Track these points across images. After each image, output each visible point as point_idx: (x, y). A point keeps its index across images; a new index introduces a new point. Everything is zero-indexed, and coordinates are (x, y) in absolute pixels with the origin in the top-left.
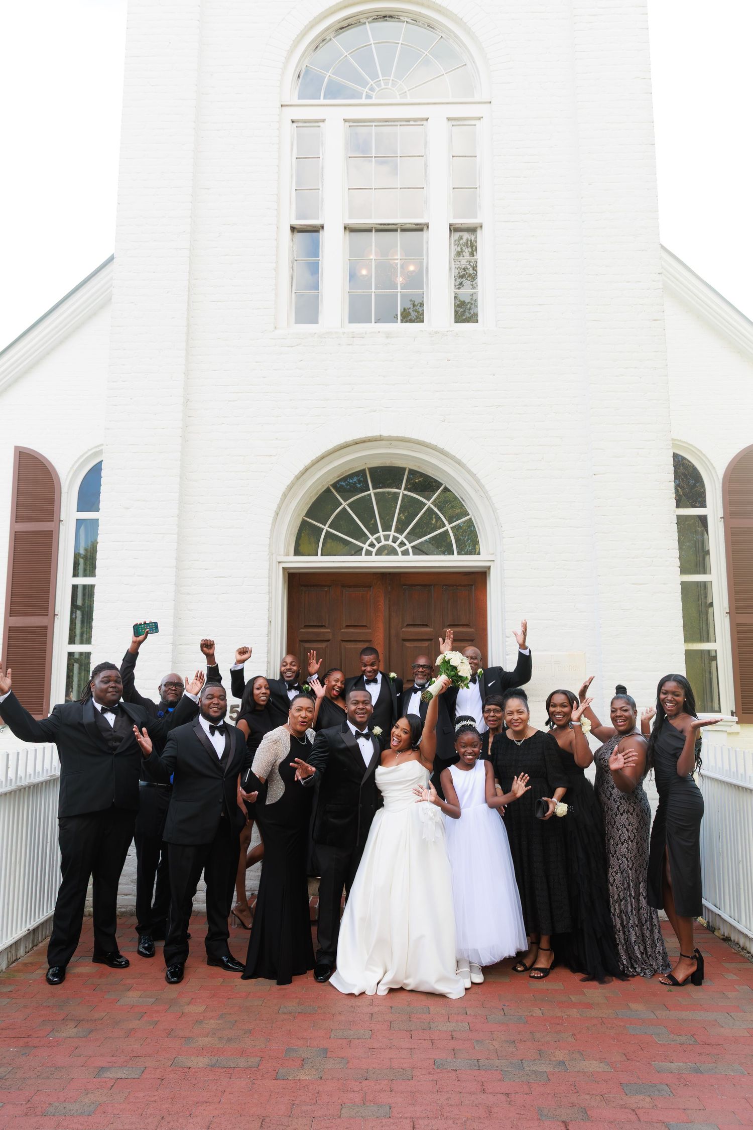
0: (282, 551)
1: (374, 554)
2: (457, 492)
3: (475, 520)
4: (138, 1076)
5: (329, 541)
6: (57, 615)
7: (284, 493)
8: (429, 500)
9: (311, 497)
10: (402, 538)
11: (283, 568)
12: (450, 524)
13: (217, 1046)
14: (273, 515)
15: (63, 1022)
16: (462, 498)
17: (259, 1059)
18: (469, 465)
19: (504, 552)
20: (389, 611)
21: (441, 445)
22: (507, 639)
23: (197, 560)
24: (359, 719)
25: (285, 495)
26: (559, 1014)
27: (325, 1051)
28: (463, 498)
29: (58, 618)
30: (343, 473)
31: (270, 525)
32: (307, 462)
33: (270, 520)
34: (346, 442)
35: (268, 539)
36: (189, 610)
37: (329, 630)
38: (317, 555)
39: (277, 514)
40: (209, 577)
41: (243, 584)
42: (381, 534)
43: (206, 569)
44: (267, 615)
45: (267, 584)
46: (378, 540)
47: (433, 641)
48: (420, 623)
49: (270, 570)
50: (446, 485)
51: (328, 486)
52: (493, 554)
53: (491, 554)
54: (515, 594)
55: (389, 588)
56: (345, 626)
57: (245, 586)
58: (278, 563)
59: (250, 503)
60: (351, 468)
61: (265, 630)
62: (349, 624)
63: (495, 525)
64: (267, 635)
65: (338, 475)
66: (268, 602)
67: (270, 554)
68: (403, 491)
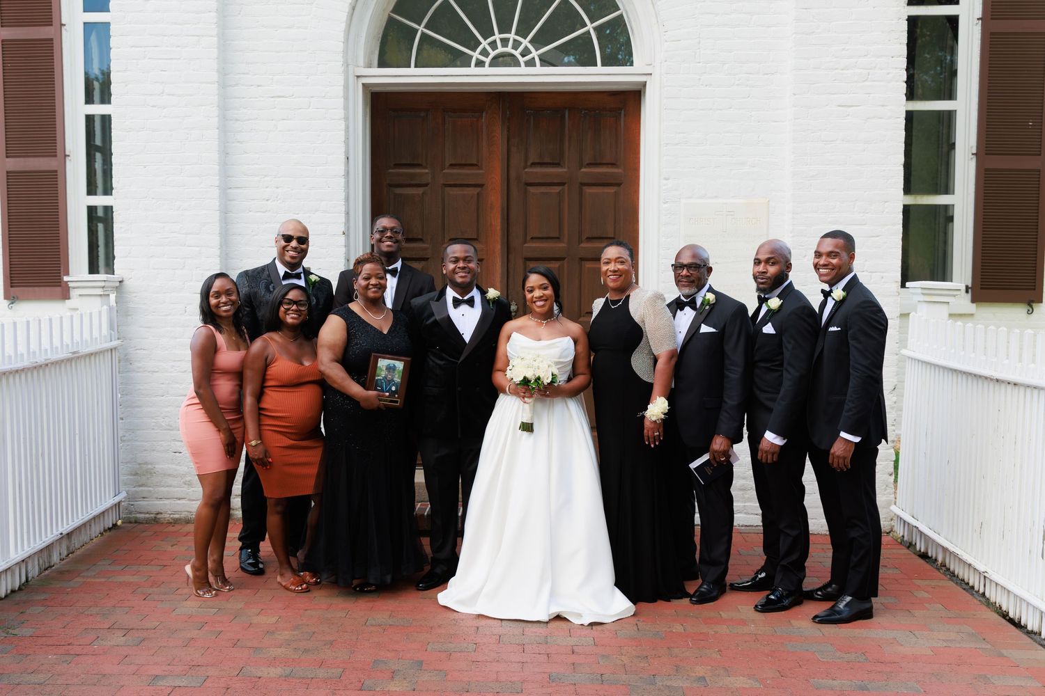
0: (361, 62)
1: (487, 64)
3: (628, 17)
4: (199, 685)
5: (426, 47)
6: (69, 156)
10: (525, 42)
11: (363, 84)
12: (592, 23)
13: (293, 657)
15: (109, 630)
17: (341, 670)
19: (666, 61)
20: (508, 145)
22: (665, 182)
23: (247, 74)
24: (459, 280)
26: (705, 630)
27: (421, 663)
29: (70, 160)
31: (345, 24)
33: (343, 16)
35: (342, 44)
36: (239, 142)
37: (427, 171)
38: (409, 67)
39: (354, 9)
40: (263, 97)
41: (309, 106)
42: (497, 37)
43: (259, 86)
44: (343, 150)
45: (342, 106)
46: (493, 45)
47: (566, 185)
48: (549, 161)
49: (346, 87)
52: (649, 65)
53: (647, 65)
54: (679, 120)
55: (508, 113)
56: (448, 165)
57: (313, 109)
58: (356, 77)
61: (341, 169)
62: (454, 162)
63: (655, 24)
64: (343, 176)
66: (344, 131)
67: (344, 65)
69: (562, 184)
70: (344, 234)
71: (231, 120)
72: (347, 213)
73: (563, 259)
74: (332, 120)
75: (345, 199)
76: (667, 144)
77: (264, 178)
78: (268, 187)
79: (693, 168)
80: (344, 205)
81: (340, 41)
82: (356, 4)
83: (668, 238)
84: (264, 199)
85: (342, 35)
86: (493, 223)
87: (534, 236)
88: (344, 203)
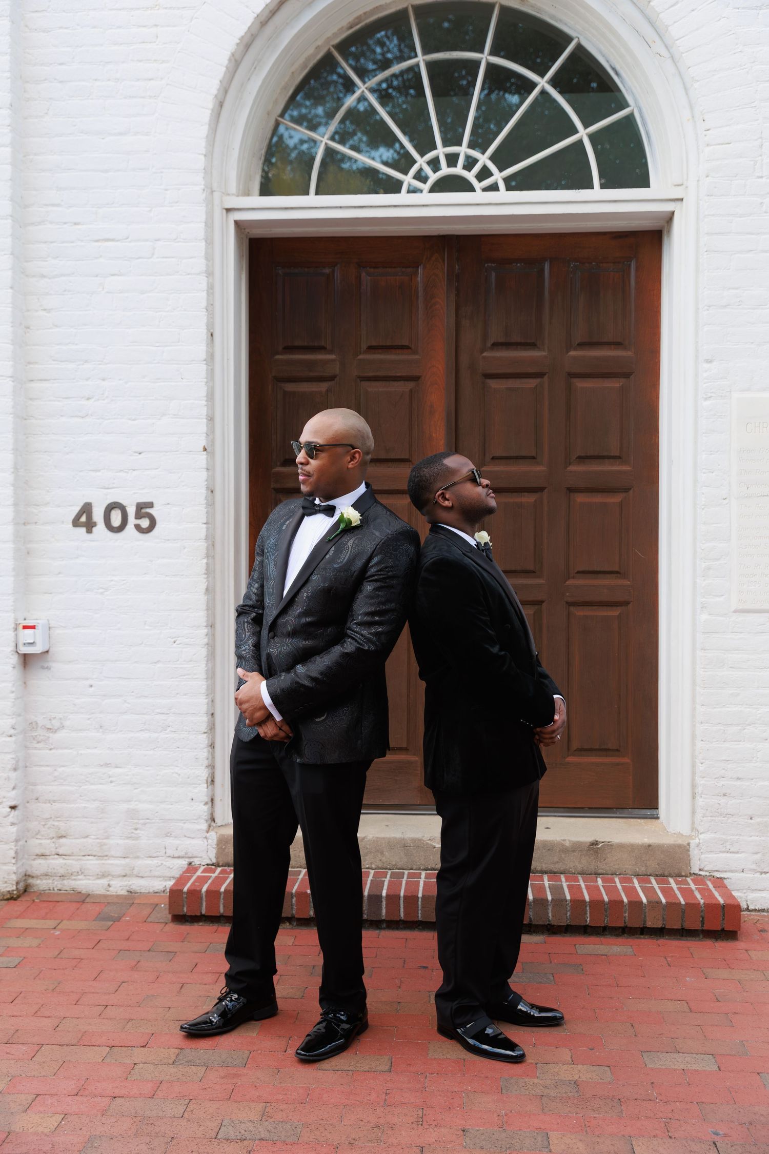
0: (233, 187)
1: (426, 191)
2: (604, 57)
3: (642, 117)
5: (331, 166)
7: (233, 55)
8: (542, 74)
9: (293, 73)
10: (483, 159)
11: (236, 222)
12: (586, 126)
14: (209, 103)
16: (614, 69)
19: (707, 176)
20: (457, 315)
22: (706, 366)
23: (58, 205)
25: (236, 62)
28: (618, 68)
30: (359, 19)
31: (207, 127)
33: (206, 115)
35: (202, 157)
36: (45, 310)
37: (333, 357)
38: (307, 193)
39: (221, 105)
40: (82, 241)
41: (153, 254)
42: (441, 151)
43: (75, 224)
44: (204, 320)
45: (203, 253)
46: (435, 164)
47: (546, 377)
48: (519, 340)
49: (209, 224)
50: (579, 38)
51: (329, 49)
52: (678, 185)
53: (675, 185)
54: (729, 269)
55: (457, 267)
56: (365, 348)
57: (158, 258)
58: (224, 211)
59: (162, 79)
60: (377, 7)
61: (201, 350)
62: (374, 344)
63: (688, 120)
64: (205, 360)
65: (349, 23)
66: (205, 292)
67: (207, 191)
68: (488, 55)
69: (540, 375)
70: (205, 449)
71: (34, 276)
72: (211, 419)
73: (540, 490)
74: (189, 274)
75: (207, 396)
76: (709, 306)
77: (83, 364)
78: (90, 378)
79: (752, 343)
80: (206, 405)
81: (199, 154)
82: (225, 97)
83: (711, 454)
84: (82, 398)
85: (203, 143)
86: (434, 435)
87: (498, 454)
88: (205, 403)
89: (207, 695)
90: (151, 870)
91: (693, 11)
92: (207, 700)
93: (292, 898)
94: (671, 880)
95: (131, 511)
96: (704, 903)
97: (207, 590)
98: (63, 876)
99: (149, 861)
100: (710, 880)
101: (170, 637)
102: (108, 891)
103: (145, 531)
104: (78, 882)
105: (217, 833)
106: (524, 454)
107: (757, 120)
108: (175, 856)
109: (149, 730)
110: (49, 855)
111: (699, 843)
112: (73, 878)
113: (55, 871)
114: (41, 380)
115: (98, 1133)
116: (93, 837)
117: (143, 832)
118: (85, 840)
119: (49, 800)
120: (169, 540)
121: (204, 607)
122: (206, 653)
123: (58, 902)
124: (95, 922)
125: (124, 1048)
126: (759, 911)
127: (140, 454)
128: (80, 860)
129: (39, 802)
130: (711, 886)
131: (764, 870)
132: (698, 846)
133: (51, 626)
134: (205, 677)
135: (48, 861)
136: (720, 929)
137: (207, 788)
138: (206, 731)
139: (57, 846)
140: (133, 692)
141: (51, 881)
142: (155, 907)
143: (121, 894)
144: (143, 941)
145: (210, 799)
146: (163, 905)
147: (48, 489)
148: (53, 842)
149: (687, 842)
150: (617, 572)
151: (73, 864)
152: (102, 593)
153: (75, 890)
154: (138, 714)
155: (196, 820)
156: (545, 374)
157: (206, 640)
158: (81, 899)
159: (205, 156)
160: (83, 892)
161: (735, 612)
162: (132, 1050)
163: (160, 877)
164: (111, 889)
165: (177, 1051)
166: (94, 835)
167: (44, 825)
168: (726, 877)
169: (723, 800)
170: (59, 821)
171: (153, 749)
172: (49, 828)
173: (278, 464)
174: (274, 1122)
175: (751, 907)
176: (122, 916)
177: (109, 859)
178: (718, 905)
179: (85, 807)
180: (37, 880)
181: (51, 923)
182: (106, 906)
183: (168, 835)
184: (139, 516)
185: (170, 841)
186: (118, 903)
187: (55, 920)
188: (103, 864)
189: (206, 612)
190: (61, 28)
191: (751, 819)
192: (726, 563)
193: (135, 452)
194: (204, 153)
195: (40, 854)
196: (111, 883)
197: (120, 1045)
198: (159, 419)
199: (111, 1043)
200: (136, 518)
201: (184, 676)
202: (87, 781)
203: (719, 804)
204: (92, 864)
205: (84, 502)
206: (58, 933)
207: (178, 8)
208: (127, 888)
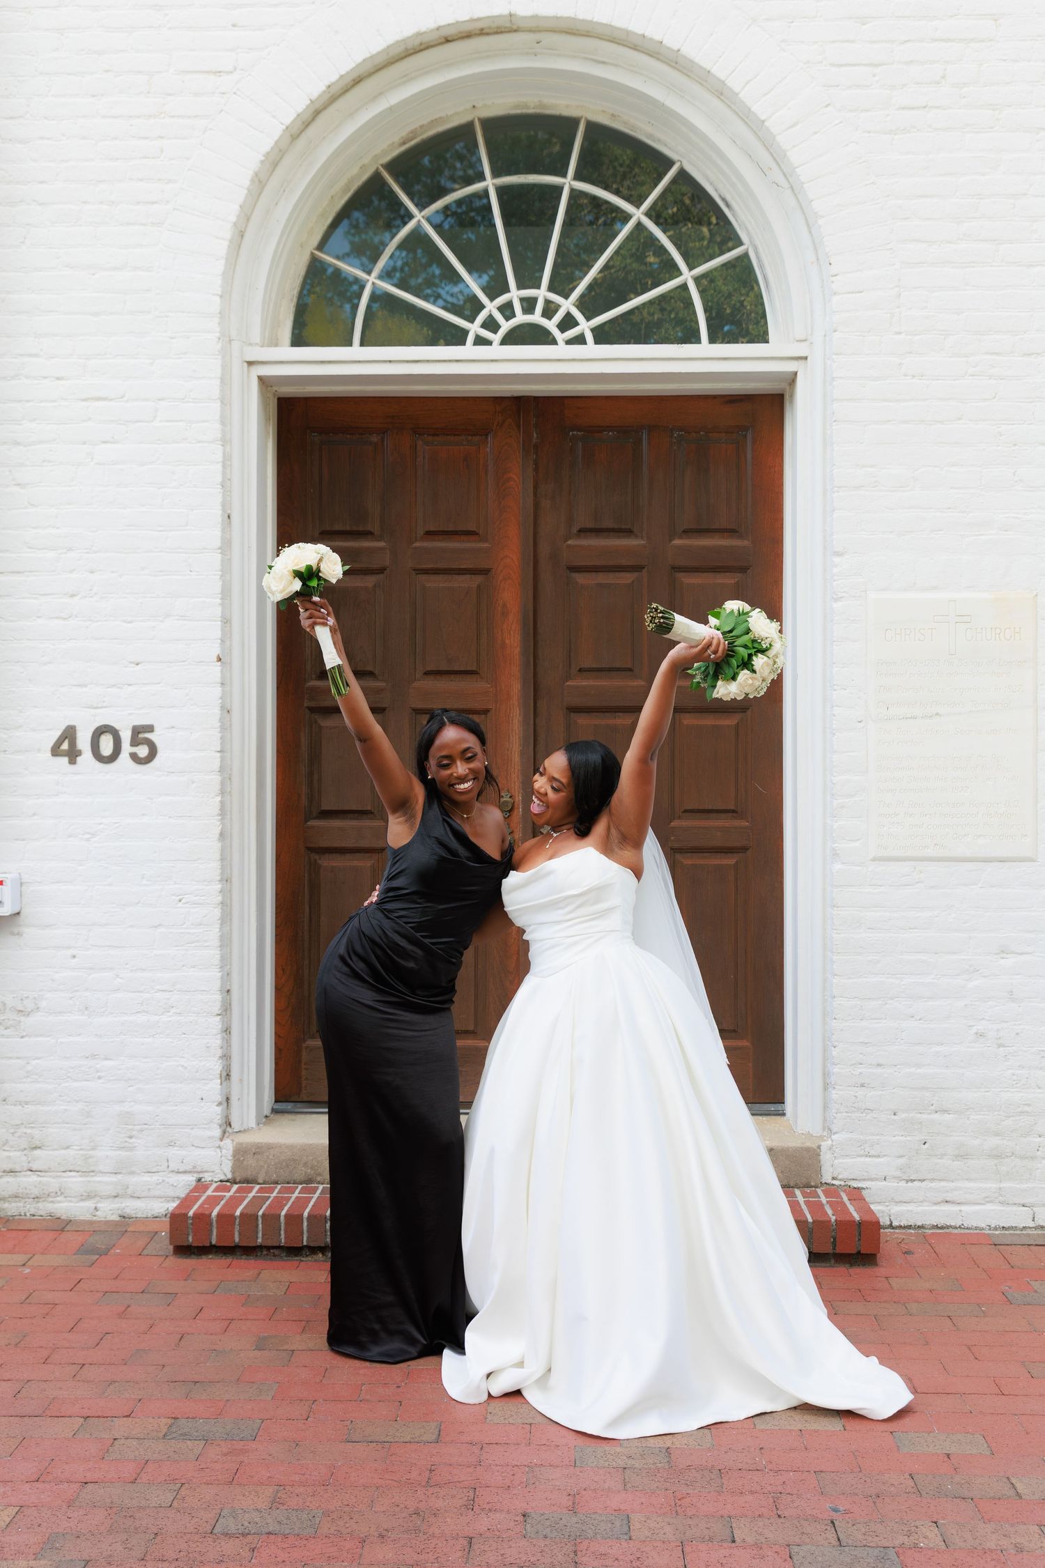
0: (256, 334)
1: (496, 342)
2: (711, 184)
3: (758, 257)
5: (379, 313)
7: (256, 174)
8: (638, 203)
9: (332, 197)
10: (567, 305)
11: (261, 379)
12: (691, 267)
14: (227, 232)
16: (724, 200)
18: (747, 95)
19: (835, 331)
20: (535, 494)
21: (672, 40)
22: (837, 560)
23: (35, 356)
25: (259, 183)
28: (729, 198)
30: (414, 134)
31: (223, 262)
32: (316, 88)
33: (222, 247)
34: (419, 34)
35: (218, 299)
36: (19, 485)
37: (382, 544)
38: (350, 344)
39: (242, 235)
40: (66, 400)
41: (155, 417)
42: (515, 294)
43: (58, 379)
44: (219, 499)
45: (218, 417)
46: (507, 310)
47: (645, 570)
48: (612, 526)
49: (225, 381)
50: (681, 162)
51: (377, 169)
52: (802, 341)
53: (798, 341)
54: (861, 443)
55: (535, 435)
56: (422, 534)
57: (161, 421)
58: (246, 364)
59: (168, 202)
60: (435, 120)
61: (214, 535)
62: (432, 529)
63: (812, 263)
64: (219, 548)
65: (402, 137)
66: (221, 464)
67: (223, 340)
68: (571, 180)
69: (637, 568)
70: (219, 659)
72: (226, 621)
74: (200, 442)
75: (223, 592)
76: (839, 487)
77: (66, 553)
78: (74, 570)
79: (891, 532)
80: (220, 604)
81: (214, 295)
82: (246, 226)
83: (843, 667)
84: (65, 594)
85: (219, 281)
86: (507, 641)
87: (586, 665)
88: (219, 601)
89: (221, 967)
90: (149, 1189)
91: (816, 133)
92: (221, 973)
93: (326, 1222)
94: (798, 1192)
95: (126, 736)
96: (836, 1220)
97: (222, 835)
98: (37, 1198)
99: (147, 1178)
100: (845, 1191)
101: (174, 895)
102: (95, 1216)
103: (143, 762)
104: (56, 1205)
105: (233, 1140)
106: (617, 665)
107: (894, 265)
108: (180, 1171)
109: (148, 1013)
110: (20, 1172)
111: (832, 1145)
112: (51, 1199)
113: (28, 1191)
114: (13, 572)
115: (61, 1530)
116: (75, 1147)
117: (139, 1141)
118: (63, 1152)
119: (20, 1102)
120: (173, 772)
121: (218, 856)
122: (220, 915)
123: (30, 1230)
124: (75, 1256)
125: (101, 1419)
126: (905, 1227)
127: (137, 664)
128: (60, 1176)
129: (7, 1104)
130: (845, 1199)
131: (911, 1178)
132: (830, 1149)
133: (23, 881)
134: (218, 944)
135: (19, 1179)
136: (854, 1252)
137: (221, 1084)
138: (219, 1013)
139: (30, 1159)
140: (127, 964)
141: (21, 1204)
142: (154, 1235)
143: (111, 1219)
144: (136, 1279)
145: (225, 1098)
146: (163, 1234)
147: (20, 708)
148: (25, 1155)
149: (817, 1145)
150: (733, 811)
151: (51, 1182)
152: (88, 840)
153: (52, 1215)
154: (134, 992)
155: (206, 1124)
156: (644, 568)
157: (220, 898)
158: (60, 1226)
159: (221, 296)
160: (62, 1218)
161: (874, 860)
162: (112, 1421)
163: (161, 1198)
164: (97, 1213)
165: (170, 1421)
166: (78, 1146)
167: (13, 1134)
168: (864, 1186)
169: (861, 1092)
170: (32, 1127)
171: (153, 1035)
172: (19, 1137)
173: (314, 676)
174: (287, 1510)
175: (895, 1223)
176: (111, 1248)
177: (96, 1175)
178: (854, 1221)
179: (66, 1110)
180: (5, 1203)
181: (19, 1258)
182: (92, 1234)
183: (171, 1144)
184: (135, 742)
185: (173, 1152)
186: (106, 1231)
187: (26, 1254)
188: (89, 1181)
189: (219, 862)
190: (42, 138)
191: (895, 1114)
192: (862, 800)
193: (131, 662)
194: (220, 293)
195: (8, 1170)
196: (99, 1205)
197: (96, 1415)
198: (162, 622)
199: (86, 1412)
200: (132, 745)
201: (192, 943)
202: (68, 1077)
203: (855, 1096)
204: (75, 1182)
205: (67, 724)
206: (27, 1271)
207: (189, 117)
208: (120, 1212)
